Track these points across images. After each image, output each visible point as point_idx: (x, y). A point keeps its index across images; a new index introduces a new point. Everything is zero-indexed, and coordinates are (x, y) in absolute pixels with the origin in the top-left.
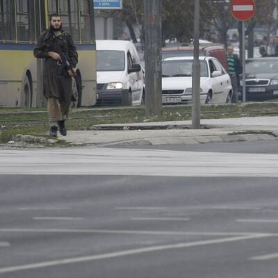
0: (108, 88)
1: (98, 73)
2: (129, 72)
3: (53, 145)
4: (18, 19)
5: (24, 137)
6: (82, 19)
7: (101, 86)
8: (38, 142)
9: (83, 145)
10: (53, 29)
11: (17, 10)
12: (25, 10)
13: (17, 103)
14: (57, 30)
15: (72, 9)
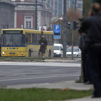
0: (56, 54)
1: (54, 51)
2: (61, 50)
3: (42, 62)
4: (37, 39)
5: (36, 60)
6: (51, 39)
7: (55, 53)
8: (39, 61)
9: (48, 62)
10: (42, 38)
11: (38, 37)
12: (39, 37)
13: (37, 56)
14: (43, 38)
15: (49, 37)
